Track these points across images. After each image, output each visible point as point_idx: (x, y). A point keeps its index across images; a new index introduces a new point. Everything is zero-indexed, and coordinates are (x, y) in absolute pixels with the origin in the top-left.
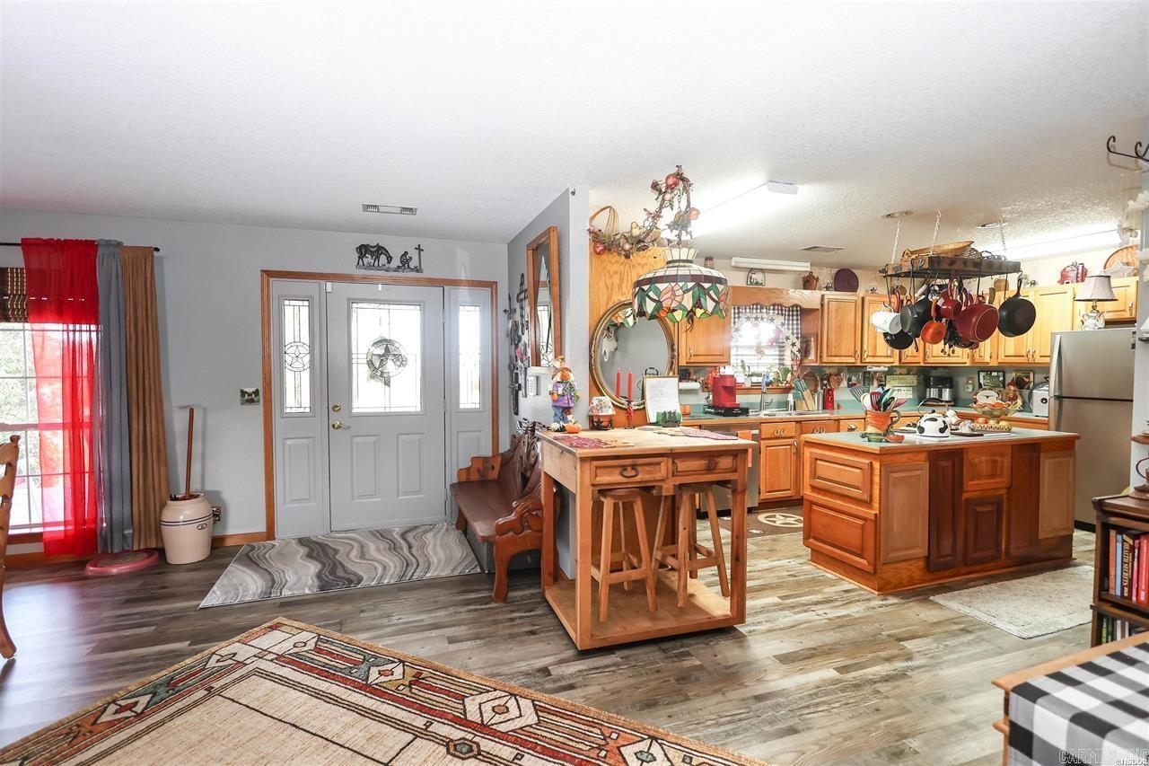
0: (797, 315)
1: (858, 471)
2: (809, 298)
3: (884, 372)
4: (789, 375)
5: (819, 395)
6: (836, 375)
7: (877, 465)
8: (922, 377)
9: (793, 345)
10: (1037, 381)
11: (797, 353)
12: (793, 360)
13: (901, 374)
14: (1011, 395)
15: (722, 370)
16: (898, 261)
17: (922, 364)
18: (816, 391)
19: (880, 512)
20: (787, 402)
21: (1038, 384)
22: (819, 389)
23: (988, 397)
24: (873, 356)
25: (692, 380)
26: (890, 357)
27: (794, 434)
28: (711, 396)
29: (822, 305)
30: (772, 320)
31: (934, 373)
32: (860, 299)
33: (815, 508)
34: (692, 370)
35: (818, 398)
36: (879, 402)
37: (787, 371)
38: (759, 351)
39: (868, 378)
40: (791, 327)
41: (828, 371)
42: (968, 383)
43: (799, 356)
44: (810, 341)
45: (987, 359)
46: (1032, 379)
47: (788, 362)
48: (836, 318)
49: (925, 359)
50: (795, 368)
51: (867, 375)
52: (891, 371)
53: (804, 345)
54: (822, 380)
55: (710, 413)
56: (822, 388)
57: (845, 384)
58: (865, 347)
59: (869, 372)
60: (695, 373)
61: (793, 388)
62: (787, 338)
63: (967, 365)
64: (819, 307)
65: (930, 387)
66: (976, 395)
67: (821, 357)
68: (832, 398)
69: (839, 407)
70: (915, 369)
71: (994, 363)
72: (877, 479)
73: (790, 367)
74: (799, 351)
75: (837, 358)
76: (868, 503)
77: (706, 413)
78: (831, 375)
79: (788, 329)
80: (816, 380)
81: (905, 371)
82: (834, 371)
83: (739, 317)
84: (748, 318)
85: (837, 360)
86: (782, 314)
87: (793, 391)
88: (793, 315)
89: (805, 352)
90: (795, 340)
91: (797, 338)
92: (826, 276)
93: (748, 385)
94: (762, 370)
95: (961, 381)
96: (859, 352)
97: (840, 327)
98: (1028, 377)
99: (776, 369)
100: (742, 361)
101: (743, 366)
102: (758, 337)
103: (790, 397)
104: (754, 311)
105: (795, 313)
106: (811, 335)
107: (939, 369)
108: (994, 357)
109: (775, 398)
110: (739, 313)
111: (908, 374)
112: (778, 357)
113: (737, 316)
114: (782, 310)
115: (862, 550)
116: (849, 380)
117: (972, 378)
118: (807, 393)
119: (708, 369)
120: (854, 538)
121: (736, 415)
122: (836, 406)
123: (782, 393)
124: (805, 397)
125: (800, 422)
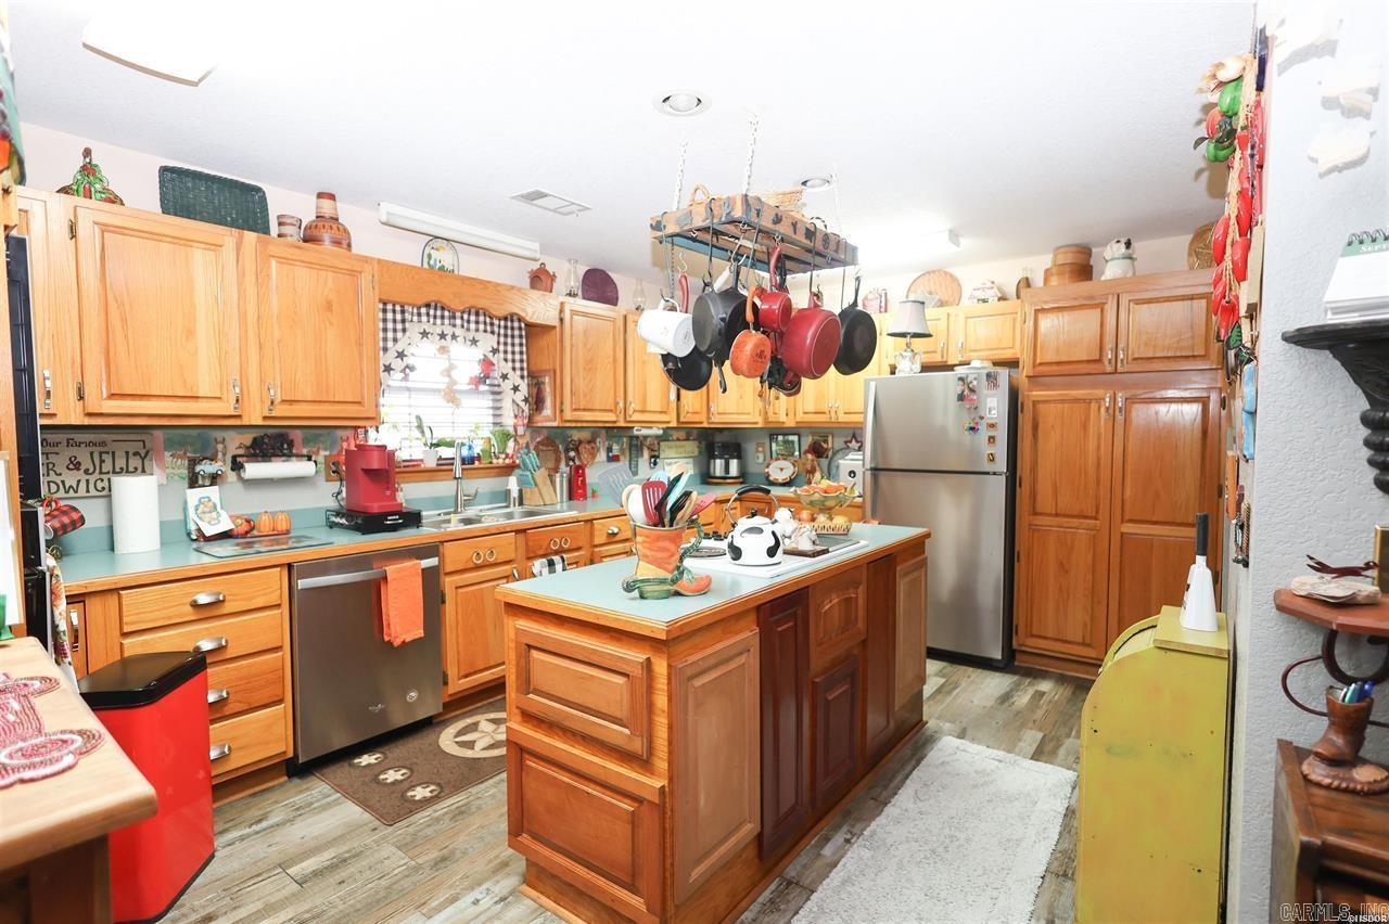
0: (521, 336)
1: (620, 680)
2: (540, 308)
3: (657, 437)
4: (511, 444)
5: (561, 476)
6: (589, 442)
7: (661, 667)
8: (703, 443)
9: (516, 389)
10: (837, 448)
11: (522, 404)
12: (516, 416)
13: (678, 440)
14: (809, 467)
15: (372, 433)
16: (685, 205)
17: (705, 425)
18: (556, 470)
19: (671, 780)
20: (508, 492)
21: (838, 451)
22: (563, 467)
23: (782, 469)
24: (643, 412)
25: (299, 456)
26: (665, 412)
27: (512, 556)
28: (344, 489)
29: (561, 320)
30: (474, 342)
31: (719, 438)
32: (622, 318)
33: (531, 763)
34: (297, 436)
35: (562, 482)
36: (660, 506)
37: (506, 436)
38: (452, 396)
39: (636, 445)
40: (510, 357)
41: (576, 436)
42: (757, 451)
43: (526, 408)
44: (543, 383)
45: (783, 418)
46: (830, 446)
47: (509, 421)
48: (585, 345)
49: (709, 418)
50: (521, 431)
51: (635, 442)
52: (665, 437)
53: (535, 391)
54: (567, 450)
55: (341, 526)
56: (567, 465)
57: (602, 456)
58: (630, 398)
59: (637, 437)
60: (306, 441)
61: (518, 466)
62: (505, 377)
63: (759, 426)
64: (556, 322)
65: (714, 457)
66: (768, 467)
67: (562, 411)
68: (584, 482)
69: (594, 494)
70: (695, 431)
71: (790, 423)
72: (661, 701)
73: (511, 430)
74: (526, 400)
75: (590, 413)
76: (643, 762)
77: (332, 525)
78: (580, 442)
79: (506, 360)
80: (557, 451)
81: (682, 434)
82: (585, 435)
83: (404, 330)
84: (425, 334)
85: (588, 416)
86: (493, 333)
87: (517, 471)
88: (513, 337)
89: (536, 401)
90: (518, 381)
91: (522, 377)
92: (569, 276)
93: (431, 463)
94: (459, 434)
95: (750, 448)
96: (621, 405)
97: (591, 361)
98: (826, 441)
99: (487, 434)
100: (418, 418)
101: (420, 427)
102: (448, 372)
103: (512, 483)
104: (439, 321)
105: (516, 333)
106: (546, 372)
107: (726, 433)
108: (791, 415)
109: (484, 485)
110: (403, 321)
111: (687, 439)
112: (491, 412)
113: (399, 326)
114: (492, 324)
115: (633, 876)
116: (609, 449)
117: (762, 445)
118: (541, 475)
119: (340, 433)
120: (616, 843)
121: (394, 528)
122: (589, 493)
123: (499, 475)
124: (539, 481)
125: (524, 531)
